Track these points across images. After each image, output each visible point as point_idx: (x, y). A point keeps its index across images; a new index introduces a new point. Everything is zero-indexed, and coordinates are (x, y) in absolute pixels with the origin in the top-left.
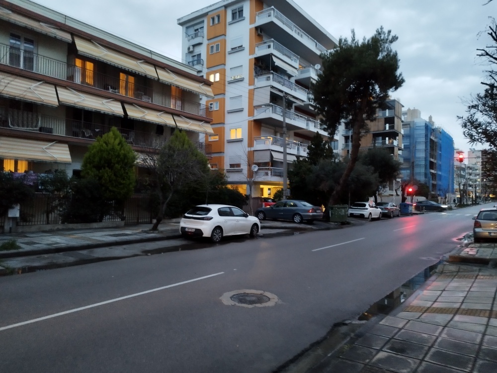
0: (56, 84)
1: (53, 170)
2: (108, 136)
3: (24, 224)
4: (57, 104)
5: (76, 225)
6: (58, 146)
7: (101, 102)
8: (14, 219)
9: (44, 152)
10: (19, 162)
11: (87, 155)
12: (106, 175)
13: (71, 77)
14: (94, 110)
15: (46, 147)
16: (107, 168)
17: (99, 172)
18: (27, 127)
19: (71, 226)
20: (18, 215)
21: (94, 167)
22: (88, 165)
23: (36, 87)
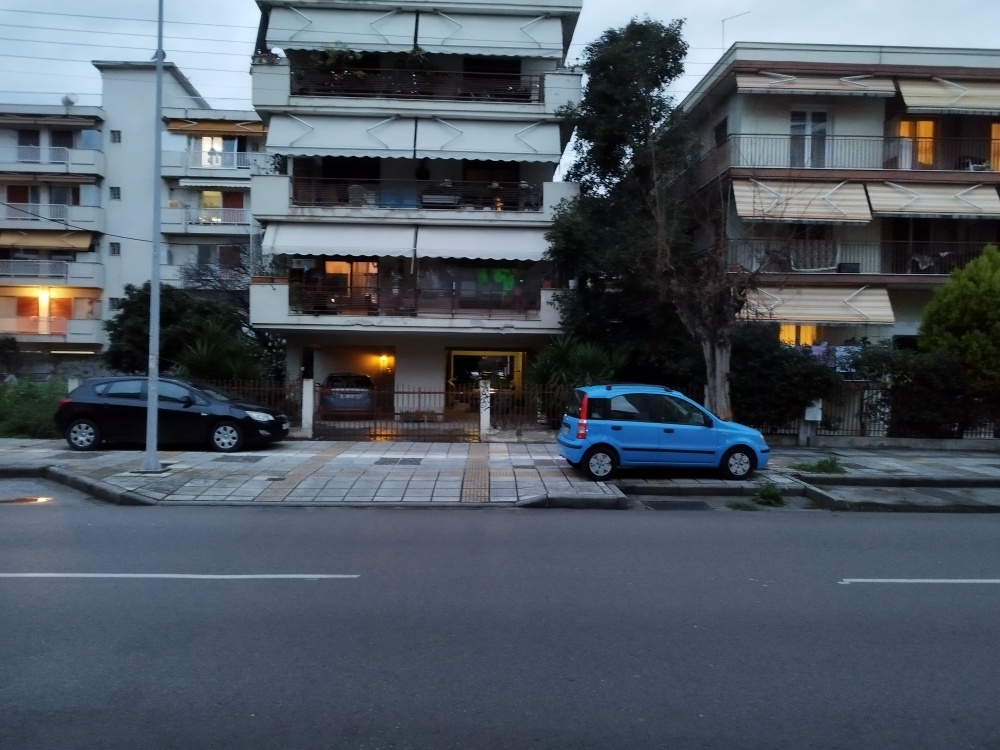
0: (863, 180)
1: (858, 339)
2: (976, 265)
3: (827, 432)
4: (869, 217)
5: (914, 441)
6: (869, 295)
7: (952, 197)
8: (813, 423)
9: (846, 307)
10: (803, 328)
11: (931, 306)
12: (975, 345)
13: (891, 162)
14: (938, 216)
15: (850, 297)
16: (977, 332)
17: (960, 340)
18: (819, 267)
19: (904, 442)
20: (819, 418)
21: (948, 329)
22: (936, 328)
23: (833, 194)
